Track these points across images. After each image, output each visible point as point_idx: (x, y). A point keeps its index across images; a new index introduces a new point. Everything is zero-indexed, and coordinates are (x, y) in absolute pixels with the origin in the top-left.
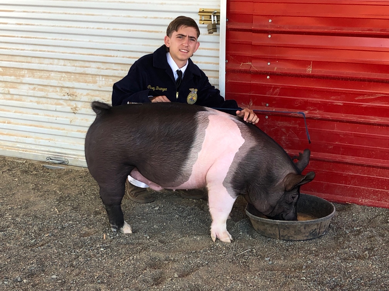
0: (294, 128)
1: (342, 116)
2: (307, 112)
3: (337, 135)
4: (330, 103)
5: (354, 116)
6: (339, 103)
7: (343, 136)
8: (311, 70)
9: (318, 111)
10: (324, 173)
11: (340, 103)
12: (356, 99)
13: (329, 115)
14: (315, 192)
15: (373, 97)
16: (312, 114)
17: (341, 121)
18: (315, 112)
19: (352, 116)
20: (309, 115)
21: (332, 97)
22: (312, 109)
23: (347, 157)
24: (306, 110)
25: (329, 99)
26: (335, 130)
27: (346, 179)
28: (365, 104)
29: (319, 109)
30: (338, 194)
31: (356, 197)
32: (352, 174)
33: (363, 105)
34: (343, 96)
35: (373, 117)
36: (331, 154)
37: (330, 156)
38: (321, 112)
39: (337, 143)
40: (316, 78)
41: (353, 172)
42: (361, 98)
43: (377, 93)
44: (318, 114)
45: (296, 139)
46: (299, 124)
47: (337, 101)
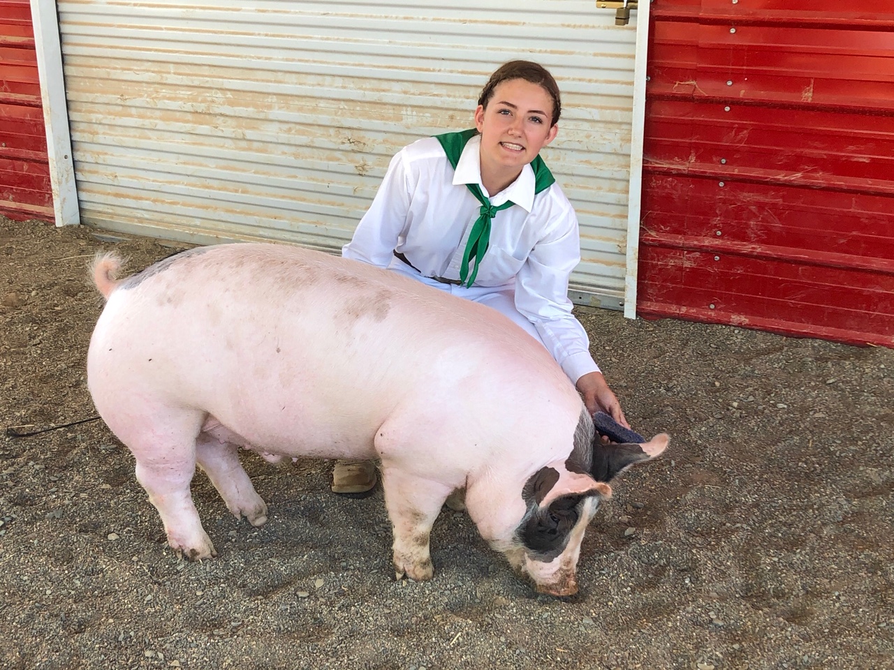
0: (774, 206)
1: (868, 183)
2: (799, 175)
3: (856, 218)
4: (844, 159)
6: (862, 157)
7: (867, 221)
8: (810, 94)
9: (821, 173)
10: (827, 288)
11: (864, 159)
13: (841, 182)
14: (808, 323)
16: (810, 178)
17: (865, 193)
18: (815, 175)
19: (887, 183)
20: (802, 182)
21: (851, 148)
22: (810, 168)
23: (873, 259)
24: (798, 171)
25: (842, 152)
26: (852, 210)
27: (870, 301)
29: (824, 169)
30: (851, 329)
31: (887, 334)
32: (881, 291)
34: (871, 145)
36: (843, 255)
37: (841, 258)
38: (827, 175)
39: (854, 233)
40: (821, 110)
41: (882, 287)
44: (820, 179)
45: (777, 225)
46: (783, 197)
47: (856, 155)
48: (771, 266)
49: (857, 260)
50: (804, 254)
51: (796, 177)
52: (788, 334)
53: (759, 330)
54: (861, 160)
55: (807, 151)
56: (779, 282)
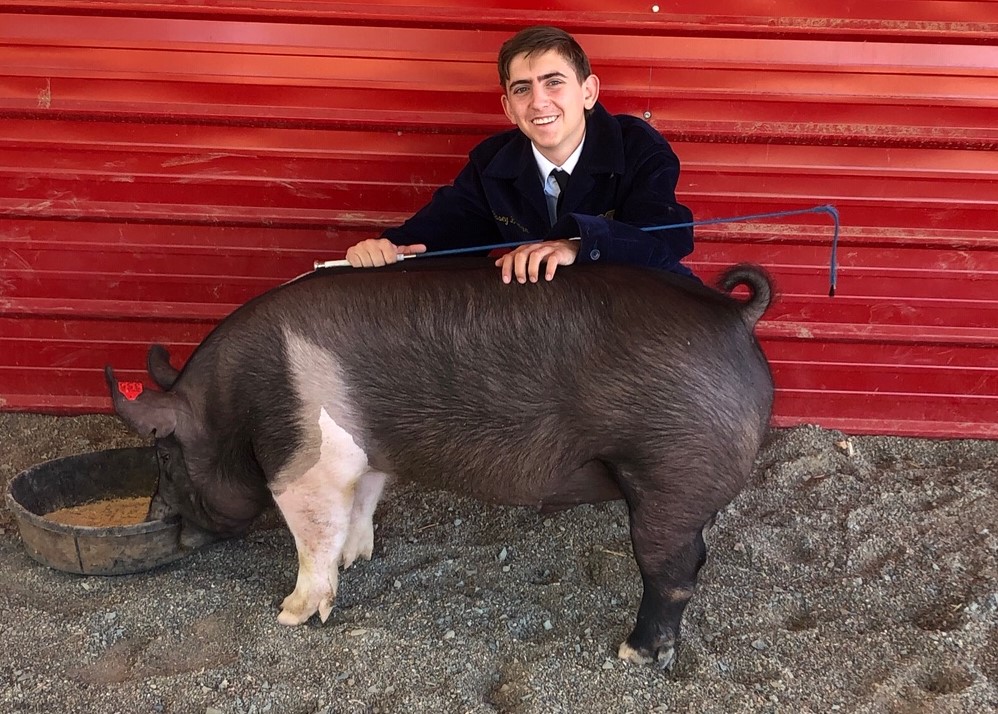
0: (21, 248)
1: (135, 209)
2: (48, 203)
3: (125, 252)
4: (102, 179)
5: (162, 207)
6: (124, 177)
7: (139, 256)
8: (48, 99)
9: (75, 199)
10: (102, 347)
11: (126, 177)
12: (164, 165)
13: (101, 209)
14: (84, 395)
15: (202, 161)
16: (62, 206)
17: (133, 221)
18: (68, 202)
19: (157, 207)
20: (52, 212)
21: (108, 164)
22: (60, 194)
23: (153, 304)
24: (45, 198)
25: (99, 170)
26: (121, 244)
28: (186, 178)
29: (79, 195)
33: (179, 178)
34: (134, 160)
35: (207, 207)
36: (117, 302)
37: (115, 306)
38: (83, 201)
39: (127, 273)
40: (64, 118)
42: (174, 162)
43: (211, 150)
44: (75, 206)
45: (28, 271)
46: (30, 233)
47: (120, 174)
48: (27, 325)
49: (134, 307)
50: (66, 306)
51: (44, 206)
52: (60, 413)
53: (22, 412)
54: (123, 180)
55: (52, 172)
56: (40, 346)
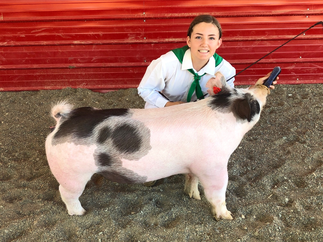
0: (1, 53)
1: (26, 43)
2: (6, 43)
3: (26, 53)
4: (18, 36)
5: (33, 42)
7: (29, 54)
8: (2, 18)
9: (12, 41)
10: (23, 76)
12: (32, 32)
13: (18, 43)
14: (21, 87)
15: (40, 31)
16: (9, 43)
17: (26, 46)
18: (10, 42)
19: (31, 42)
20: (8, 45)
21: (18, 33)
22: (9, 40)
23: (33, 65)
24: (6, 42)
25: (17, 34)
26: (24, 51)
27: (36, 77)
28: (37, 35)
30: (33, 86)
31: (43, 86)
32: (38, 74)
33: (35, 35)
34: (24, 31)
35: (43, 41)
36: (25, 65)
37: (25, 66)
38: (14, 42)
39: (27, 58)
40: (7, 22)
41: (39, 73)
42: (34, 31)
43: (42, 28)
44: (12, 43)
45: (4, 59)
46: (3, 50)
47: (21, 35)
48: (5, 72)
49: (29, 66)
50: (14, 67)
51: (5, 43)
52: (16, 91)
53: (7, 91)
54: (23, 36)
55: (6, 35)
56: (9, 76)
